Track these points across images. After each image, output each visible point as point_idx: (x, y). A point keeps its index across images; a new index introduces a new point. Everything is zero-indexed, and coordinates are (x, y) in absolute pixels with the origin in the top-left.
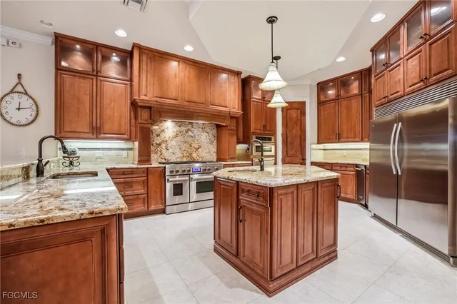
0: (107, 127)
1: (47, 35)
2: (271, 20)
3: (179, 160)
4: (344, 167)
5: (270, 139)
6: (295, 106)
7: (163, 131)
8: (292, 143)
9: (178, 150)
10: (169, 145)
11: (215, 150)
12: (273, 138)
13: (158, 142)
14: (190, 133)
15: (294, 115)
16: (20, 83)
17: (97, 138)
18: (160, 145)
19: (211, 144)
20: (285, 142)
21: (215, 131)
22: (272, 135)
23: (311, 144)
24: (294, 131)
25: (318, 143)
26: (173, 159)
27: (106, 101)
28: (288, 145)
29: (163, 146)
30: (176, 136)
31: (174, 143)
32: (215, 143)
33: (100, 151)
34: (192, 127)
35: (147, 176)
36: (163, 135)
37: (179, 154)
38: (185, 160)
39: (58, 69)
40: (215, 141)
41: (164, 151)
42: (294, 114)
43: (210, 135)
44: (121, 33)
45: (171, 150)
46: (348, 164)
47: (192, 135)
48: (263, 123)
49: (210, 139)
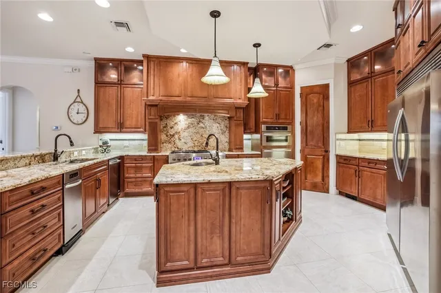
0: (128, 123)
1: (90, 60)
2: (215, 14)
3: (190, 149)
4: (373, 163)
5: (285, 129)
6: (315, 90)
7: (176, 123)
8: (312, 132)
9: (190, 140)
10: (182, 136)
11: (227, 140)
12: (289, 127)
13: (172, 134)
14: (201, 125)
15: (315, 101)
16: (79, 96)
17: (121, 132)
18: (173, 136)
19: (222, 134)
20: (305, 132)
21: (227, 122)
22: (289, 124)
23: (336, 134)
24: (315, 119)
25: (349, 132)
26: (185, 148)
27: (127, 102)
28: (308, 134)
29: (176, 136)
30: (188, 127)
31: (186, 134)
32: (227, 134)
33: (127, 142)
34: (203, 119)
35: (154, 163)
36: (176, 127)
37: (190, 144)
38: (196, 149)
39: (97, 83)
40: (227, 131)
41: (177, 141)
42: (315, 99)
43: (222, 126)
44: (130, 49)
45: (183, 140)
46: (378, 160)
47: (203, 126)
48: (277, 111)
49: (221, 130)
